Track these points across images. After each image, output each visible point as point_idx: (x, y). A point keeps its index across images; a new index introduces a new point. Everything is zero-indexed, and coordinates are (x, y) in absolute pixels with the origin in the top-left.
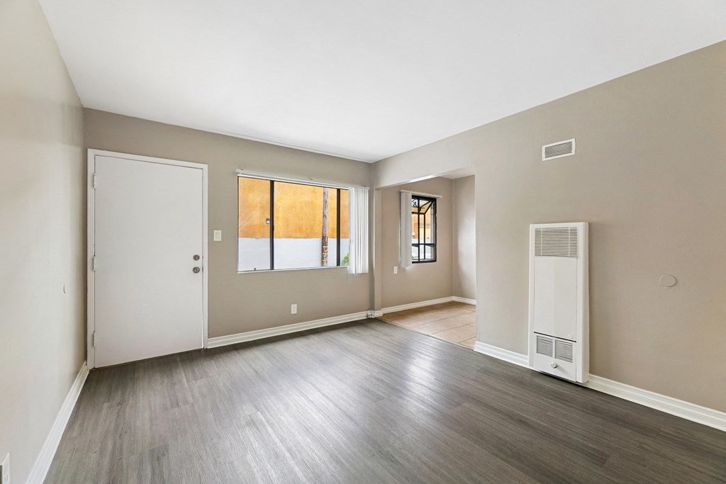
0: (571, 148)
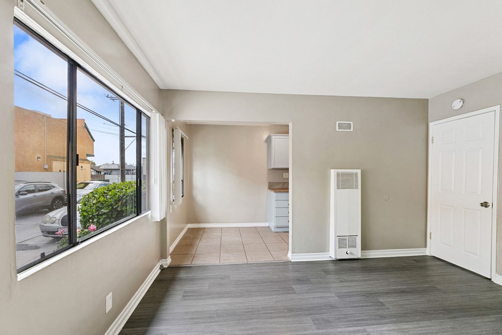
0: (350, 127)
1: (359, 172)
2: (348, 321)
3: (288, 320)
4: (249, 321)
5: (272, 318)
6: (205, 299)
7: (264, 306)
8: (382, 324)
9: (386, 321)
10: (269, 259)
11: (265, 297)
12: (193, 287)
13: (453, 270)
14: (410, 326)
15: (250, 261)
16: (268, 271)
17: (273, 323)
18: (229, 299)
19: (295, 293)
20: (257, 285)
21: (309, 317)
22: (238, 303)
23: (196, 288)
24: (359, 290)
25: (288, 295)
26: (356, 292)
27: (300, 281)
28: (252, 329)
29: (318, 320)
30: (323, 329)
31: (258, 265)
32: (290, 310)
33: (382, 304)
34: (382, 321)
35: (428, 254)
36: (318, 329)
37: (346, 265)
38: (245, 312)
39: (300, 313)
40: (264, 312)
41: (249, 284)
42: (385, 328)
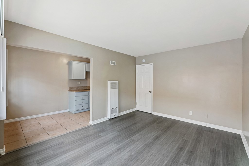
0: (115, 63)
1: (118, 82)
2: (125, 138)
3: (105, 147)
4: (90, 156)
5: (99, 150)
6: (56, 158)
7: (92, 147)
8: (135, 135)
9: (135, 134)
10: (81, 127)
11: (90, 143)
12: (41, 156)
13: (143, 113)
14: (141, 133)
15: (70, 131)
16: (83, 132)
17: (100, 151)
18: (72, 152)
19: (102, 137)
20: (82, 140)
21: (113, 143)
22: (78, 151)
23: (44, 156)
24: (123, 127)
25: (100, 139)
26: (123, 128)
27: (101, 131)
28: (93, 158)
29: (116, 142)
30: (119, 144)
31: (76, 131)
32: (104, 143)
33: (132, 129)
34: (134, 134)
35: (136, 110)
36: (118, 145)
37: (114, 120)
38: (84, 153)
39: (108, 143)
40: (94, 149)
41: (78, 141)
42: (136, 136)
